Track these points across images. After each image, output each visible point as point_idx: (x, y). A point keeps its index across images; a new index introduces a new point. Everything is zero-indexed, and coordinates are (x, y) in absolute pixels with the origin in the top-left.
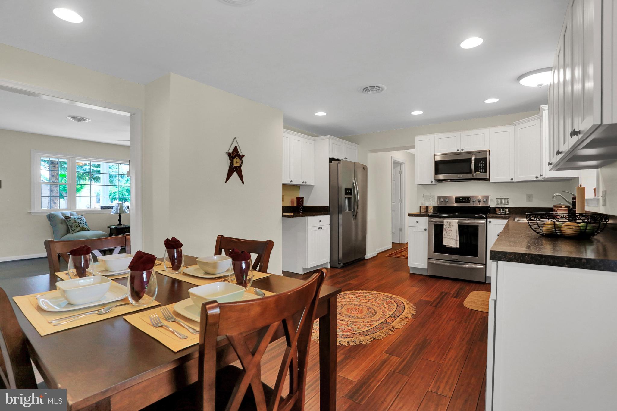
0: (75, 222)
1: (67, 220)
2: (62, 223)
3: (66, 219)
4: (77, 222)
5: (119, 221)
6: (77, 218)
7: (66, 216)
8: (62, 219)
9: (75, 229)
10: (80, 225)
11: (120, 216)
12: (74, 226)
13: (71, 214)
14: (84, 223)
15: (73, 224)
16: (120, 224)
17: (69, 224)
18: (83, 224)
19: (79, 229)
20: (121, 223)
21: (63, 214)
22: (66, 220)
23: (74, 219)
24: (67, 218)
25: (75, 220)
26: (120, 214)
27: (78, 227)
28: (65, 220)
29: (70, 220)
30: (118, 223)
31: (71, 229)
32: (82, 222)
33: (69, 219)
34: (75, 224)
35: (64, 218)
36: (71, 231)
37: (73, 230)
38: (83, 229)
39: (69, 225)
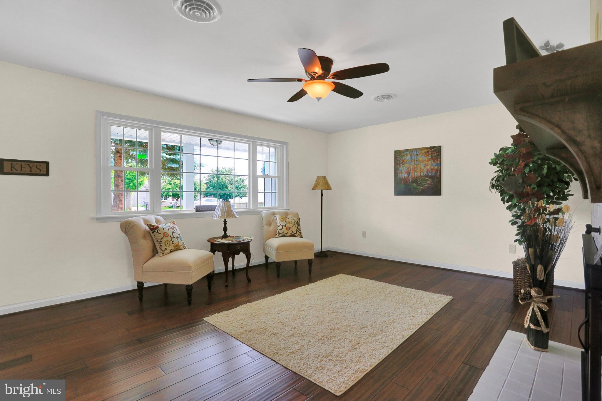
0: (165, 235)
1: (153, 233)
2: (144, 238)
3: (151, 229)
4: (168, 236)
5: (224, 230)
6: (167, 229)
7: (151, 225)
8: (145, 230)
9: (166, 249)
10: (173, 240)
11: (225, 223)
12: (165, 243)
13: (157, 221)
14: (179, 236)
15: (162, 239)
16: (225, 236)
17: (156, 239)
18: (177, 237)
19: (172, 247)
20: (228, 233)
21: (145, 221)
22: (151, 232)
23: (164, 229)
24: (153, 229)
25: (165, 231)
26: (225, 220)
27: (170, 245)
28: (149, 232)
29: (158, 233)
30: (223, 233)
31: (160, 248)
32: (175, 235)
33: (156, 231)
34: (165, 240)
35: (148, 228)
36: (159, 251)
37: (162, 250)
38: (177, 248)
39: (155, 241)
